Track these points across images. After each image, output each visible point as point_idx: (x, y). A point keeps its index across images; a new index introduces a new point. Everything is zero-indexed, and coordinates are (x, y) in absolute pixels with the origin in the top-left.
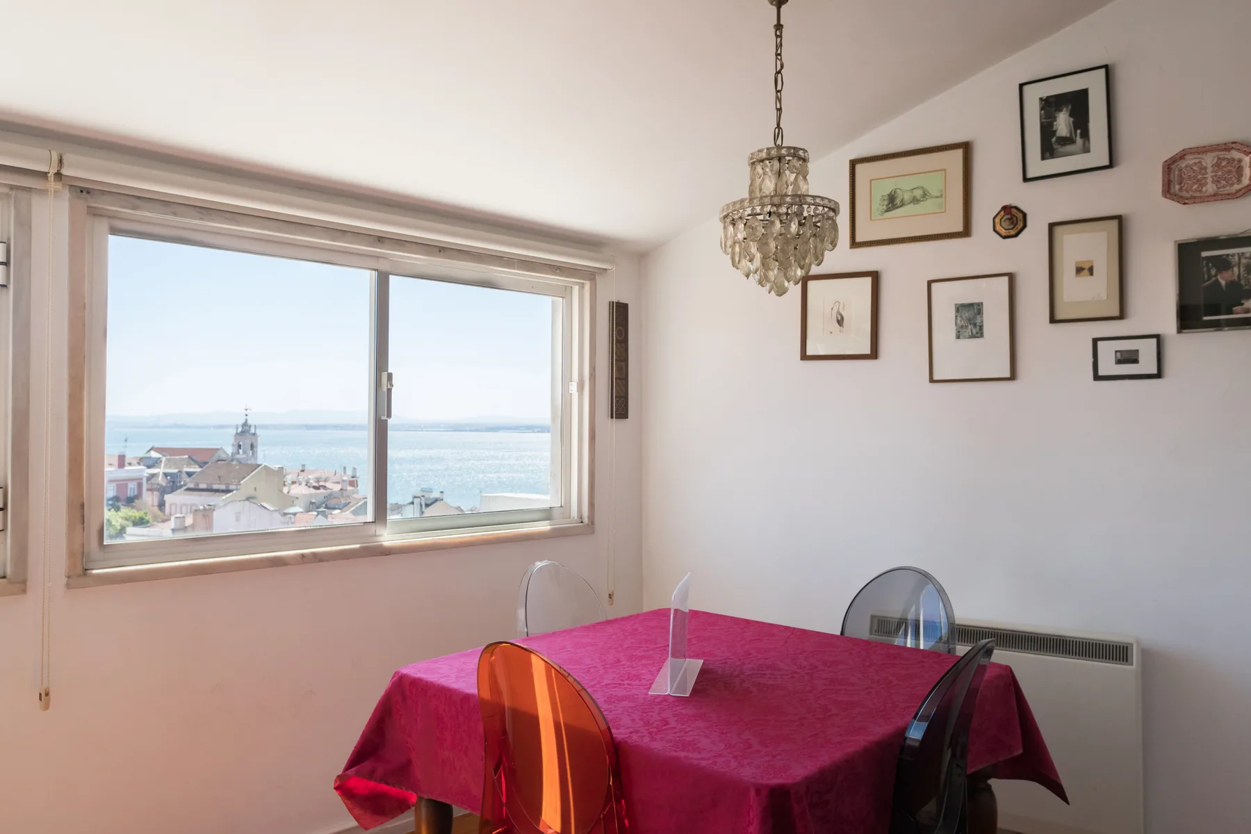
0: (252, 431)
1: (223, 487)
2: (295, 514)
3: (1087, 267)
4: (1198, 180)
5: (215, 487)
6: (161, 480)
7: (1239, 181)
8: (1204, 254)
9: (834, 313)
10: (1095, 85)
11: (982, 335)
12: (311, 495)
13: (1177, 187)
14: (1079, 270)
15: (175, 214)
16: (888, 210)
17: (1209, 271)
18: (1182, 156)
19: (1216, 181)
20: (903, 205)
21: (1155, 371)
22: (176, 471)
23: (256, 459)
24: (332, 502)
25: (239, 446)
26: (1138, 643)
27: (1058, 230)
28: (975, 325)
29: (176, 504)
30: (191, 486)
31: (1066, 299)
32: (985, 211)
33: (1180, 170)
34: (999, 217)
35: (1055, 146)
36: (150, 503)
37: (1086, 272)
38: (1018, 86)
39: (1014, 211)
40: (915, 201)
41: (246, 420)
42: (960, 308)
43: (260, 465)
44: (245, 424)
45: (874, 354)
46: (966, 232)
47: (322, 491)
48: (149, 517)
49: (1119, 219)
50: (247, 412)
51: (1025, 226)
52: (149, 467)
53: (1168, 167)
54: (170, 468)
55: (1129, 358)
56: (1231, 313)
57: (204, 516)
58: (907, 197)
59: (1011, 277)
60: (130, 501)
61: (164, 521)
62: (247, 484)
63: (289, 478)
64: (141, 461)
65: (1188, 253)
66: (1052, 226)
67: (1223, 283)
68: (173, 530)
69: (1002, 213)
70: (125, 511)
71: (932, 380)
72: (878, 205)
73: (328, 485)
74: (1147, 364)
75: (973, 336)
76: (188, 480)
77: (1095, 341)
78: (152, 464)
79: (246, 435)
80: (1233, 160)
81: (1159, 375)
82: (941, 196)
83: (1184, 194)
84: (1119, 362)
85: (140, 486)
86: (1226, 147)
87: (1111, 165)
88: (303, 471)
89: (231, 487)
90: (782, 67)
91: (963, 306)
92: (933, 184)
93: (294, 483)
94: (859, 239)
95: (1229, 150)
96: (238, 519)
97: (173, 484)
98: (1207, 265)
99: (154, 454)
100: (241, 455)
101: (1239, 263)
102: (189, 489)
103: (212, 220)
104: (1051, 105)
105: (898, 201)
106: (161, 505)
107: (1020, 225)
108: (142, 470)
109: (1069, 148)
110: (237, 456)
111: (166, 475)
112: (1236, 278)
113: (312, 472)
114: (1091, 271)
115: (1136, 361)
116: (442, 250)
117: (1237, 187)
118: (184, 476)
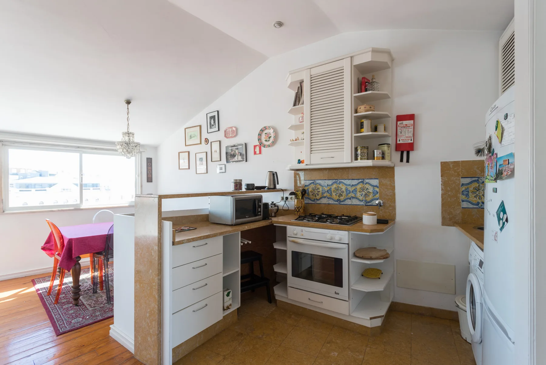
4: (229, 134)
10: (216, 114)
13: (226, 135)
16: (190, 139)
18: (227, 129)
31: (213, 157)
34: (205, 140)
35: (211, 126)
38: (206, 114)
40: (194, 137)
45: (189, 168)
46: (201, 143)
49: (220, 141)
53: (225, 131)
56: (233, 160)
58: (192, 136)
59: (206, 152)
65: (227, 149)
66: (211, 142)
71: (196, 174)
72: (189, 137)
77: (217, 165)
81: (225, 172)
82: (197, 136)
87: (219, 130)
91: (200, 158)
92: (196, 133)
94: (186, 145)
95: (233, 128)
101: (234, 150)
104: (211, 118)
107: (207, 142)
109: (213, 127)
112: (233, 153)
114: (216, 152)
115: (222, 169)
116: (96, 149)
117: (234, 135)
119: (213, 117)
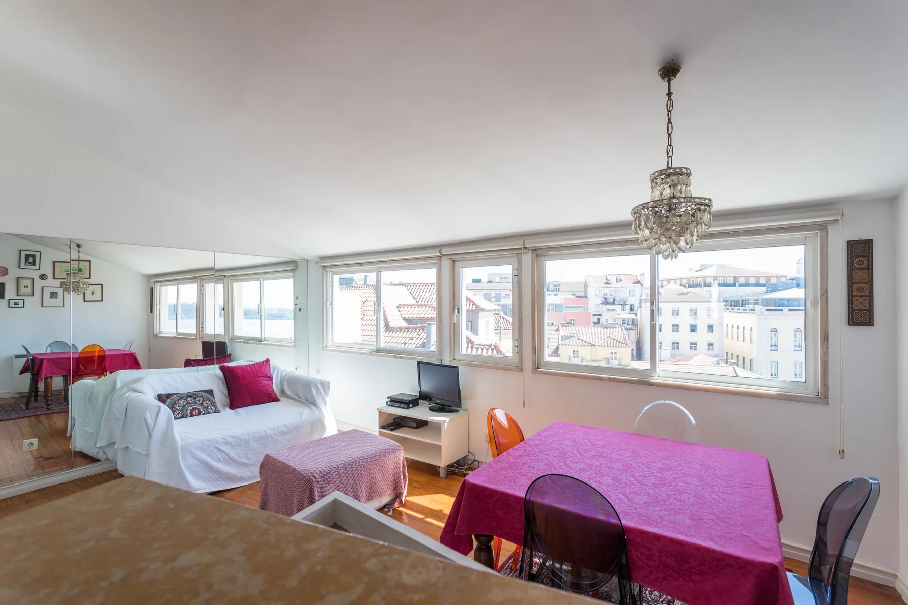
15: (560, 250)
55: (15, 303)
103: (573, 250)
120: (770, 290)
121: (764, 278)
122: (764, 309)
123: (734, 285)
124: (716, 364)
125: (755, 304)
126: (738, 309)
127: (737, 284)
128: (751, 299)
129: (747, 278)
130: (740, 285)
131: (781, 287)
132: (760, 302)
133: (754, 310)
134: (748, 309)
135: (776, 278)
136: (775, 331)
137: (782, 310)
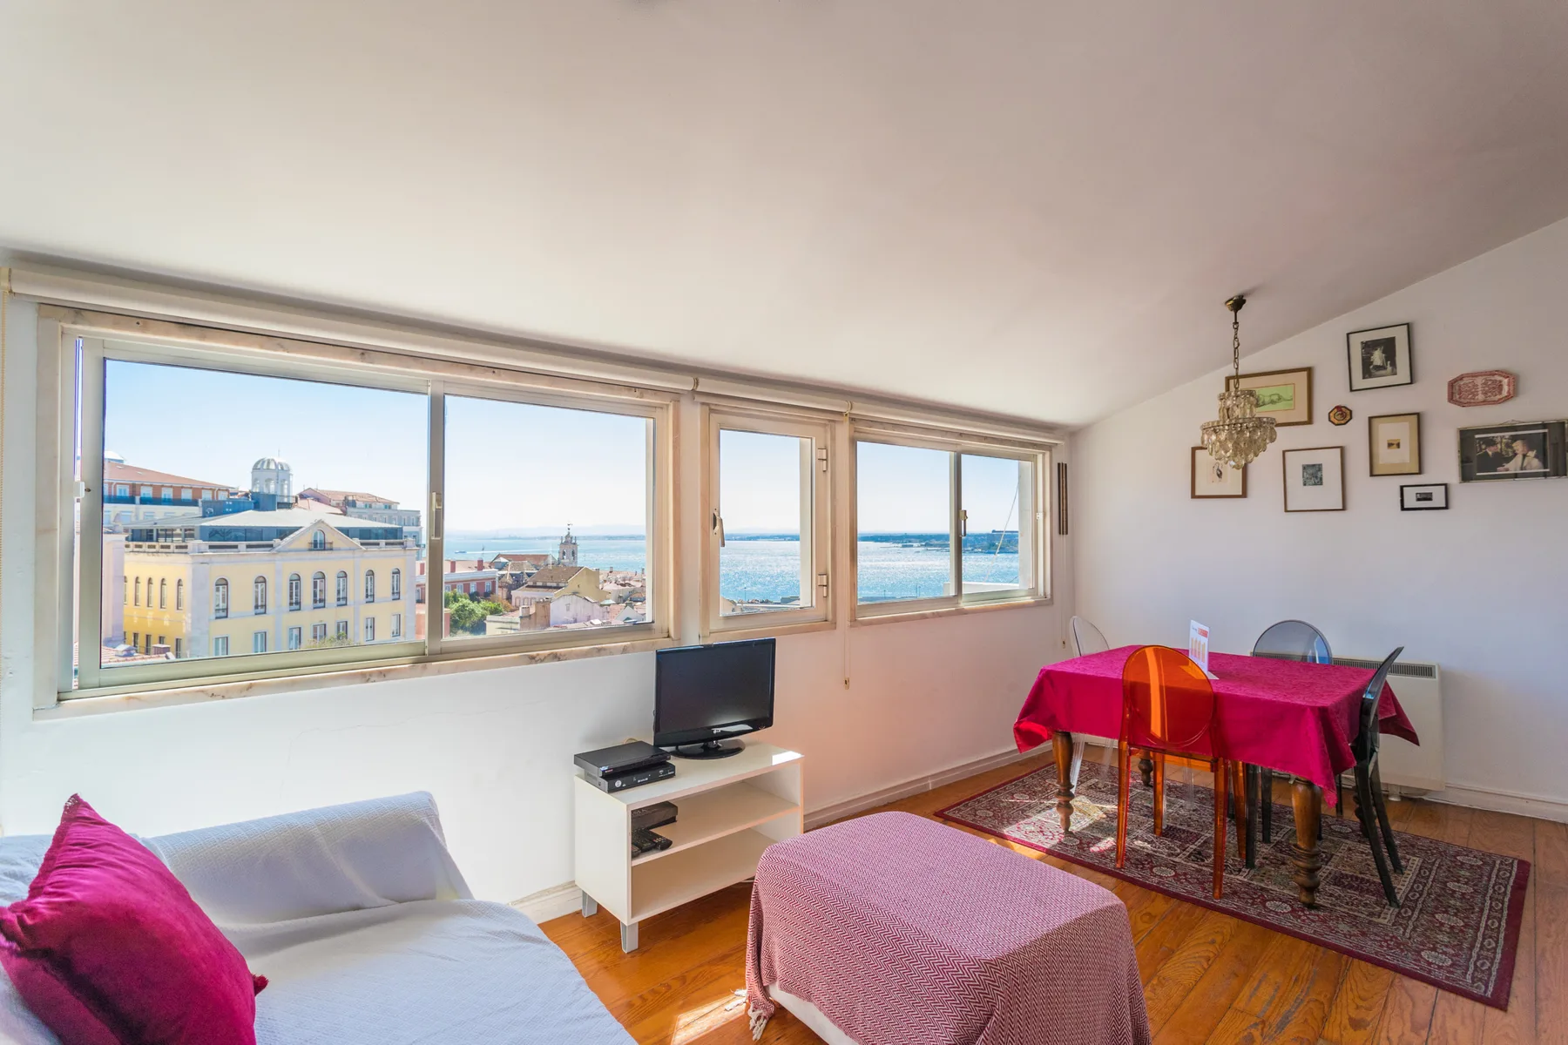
0: (574, 541)
1: (555, 585)
2: (609, 605)
3: (1396, 443)
4: (1472, 393)
5: (549, 584)
6: (509, 580)
7: (1500, 393)
8: (1477, 436)
9: (1216, 468)
10: (1400, 335)
11: (1321, 484)
12: (619, 591)
13: (1458, 396)
14: (1390, 445)
17: (1480, 446)
18: (1461, 378)
19: (1485, 393)
20: (1264, 404)
21: (1444, 505)
22: (519, 572)
23: (576, 563)
24: (636, 596)
25: (564, 553)
26: (1439, 667)
27: (1375, 421)
28: (1316, 477)
29: (519, 598)
30: (531, 583)
31: (1381, 462)
32: (1323, 408)
33: (1460, 386)
34: (1333, 412)
35: (1373, 371)
36: (501, 597)
37: (1395, 446)
38: (1346, 336)
39: (1343, 409)
40: (1272, 402)
41: (569, 533)
42: (1305, 468)
43: (581, 568)
44: (568, 536)
45: (1244, 495)
46: (1310, 421)
47: (627, 587)
48: (501, 608)
49: (1418, 414)
50: (570, 527)
51: (1351, 418)
52: (500, 569)
53: (1452, 384)
54: (515, 570)
55: (1428, 497)
56: (1496, 471)
57: (544, 606)
58: (1267, 400)
59: (1342, 449)
60: (487, 596)
61: (512, 611)
62: (573, 582)
63: (601, 578)
64: (491, 564)
65: (1466, 437)
66: (1370, 419)
67: (1490, 453)
68: (521, 617)
69: (1336, 410)
70: (484, 603)
71: (1286, 511)
73: (632, 583)
74: (1439, 499)
75: (1315, 484)
76: (528, 579)
77: (1402, 487)
78: (502, 567)
79: (569, 544)
80: (1496, 381)
81: (1446, 508)
82: (1291, 400)
83: (1462, 400)
84: (1418, 500)
85: (494, 583)
86: (1492, 373)
87: (1411, 383)
88: (611, 572)
89: (561, 585)
90: (1239, 345)
91: (1308, 466)
92: (1286, 392)
93: (605, 581)
95: (1494, 375)
96: (568, 609)
97: (518, 582)
98: (1479, 443)
99: (503, 560)
100: (566, 561)
101: (1501, 442)
102: (528, 586)
104: (1368, 347)
105: (1260, 402)
106: (509, 598)
107: (1348, 418)
108: (495, 572)
109: (1383, 372)
110: (562, 561)
111: (512, 575)
112: (1499, 451)
113: (619, 572)
114: (1398, 445)
115: (1430, 499)
117: (1498, 397)
118: (525, 576)
119: (1388, 346)
120: (211, 513)
121: (191, 491)
122: (204, 545)
123: (131, 500)
124: (125, 656)
125: (186, 536)
126: (149, 547)
127: (137, 499)
128: (178, 527)
129: (157, 488)
130: (144, 501)
131: (229, 506)
132: (197, 533)
133: (186, 547)
134: (173, 546)
135: (211, 492)
136: (223, 583)
137: (236, 547)
